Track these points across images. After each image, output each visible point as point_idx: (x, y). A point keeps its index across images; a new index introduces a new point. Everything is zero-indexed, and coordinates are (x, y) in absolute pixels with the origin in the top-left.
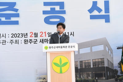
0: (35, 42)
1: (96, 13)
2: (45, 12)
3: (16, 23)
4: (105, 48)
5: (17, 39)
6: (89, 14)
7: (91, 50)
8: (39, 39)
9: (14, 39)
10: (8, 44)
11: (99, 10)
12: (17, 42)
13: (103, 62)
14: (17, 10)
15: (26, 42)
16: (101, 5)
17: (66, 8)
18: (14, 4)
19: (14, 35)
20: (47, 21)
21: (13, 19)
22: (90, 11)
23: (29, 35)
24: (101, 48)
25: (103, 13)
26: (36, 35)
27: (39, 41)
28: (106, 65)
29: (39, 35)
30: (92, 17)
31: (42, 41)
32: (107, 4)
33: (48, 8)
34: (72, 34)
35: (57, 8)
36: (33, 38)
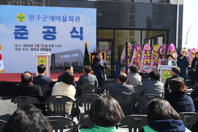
0: (38, 50)
1: (75, 34)
2: (43, 32)
3: (26, 38)
4: (79, 55)
5: (27, 47)
6: (71, 35)
7: (71, 56)
8: (40, 48)
9: (25, 48)
10: (22, 51)
11: (77, 33)
12: (27, 49)
13: (77, 63)
14: (27, 31)
15: (32, 49)
16: (78, 30)
17: (57, 31)
18: (25, 27)
19: (25, 45)
20: (45, 37)
21: (25, 36)
22: (71, 33)
23: (34, 46)
24: (77, 55)
25: (79, 34)
26: (38, 46)
27: (40, 49)
28: (79, 65)
29: (40, 46)
30: (73, 37)
31: (42, 50)
32: (81, 29)
33: (46, 30)
34: (60, 46)
35: (51, 30)
36: (36, 48)
